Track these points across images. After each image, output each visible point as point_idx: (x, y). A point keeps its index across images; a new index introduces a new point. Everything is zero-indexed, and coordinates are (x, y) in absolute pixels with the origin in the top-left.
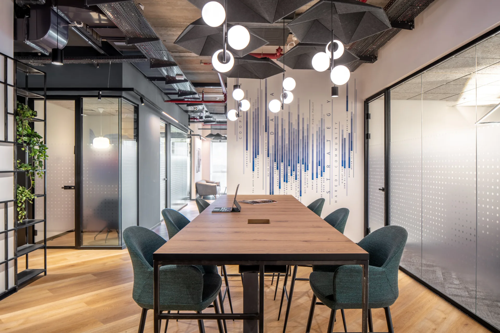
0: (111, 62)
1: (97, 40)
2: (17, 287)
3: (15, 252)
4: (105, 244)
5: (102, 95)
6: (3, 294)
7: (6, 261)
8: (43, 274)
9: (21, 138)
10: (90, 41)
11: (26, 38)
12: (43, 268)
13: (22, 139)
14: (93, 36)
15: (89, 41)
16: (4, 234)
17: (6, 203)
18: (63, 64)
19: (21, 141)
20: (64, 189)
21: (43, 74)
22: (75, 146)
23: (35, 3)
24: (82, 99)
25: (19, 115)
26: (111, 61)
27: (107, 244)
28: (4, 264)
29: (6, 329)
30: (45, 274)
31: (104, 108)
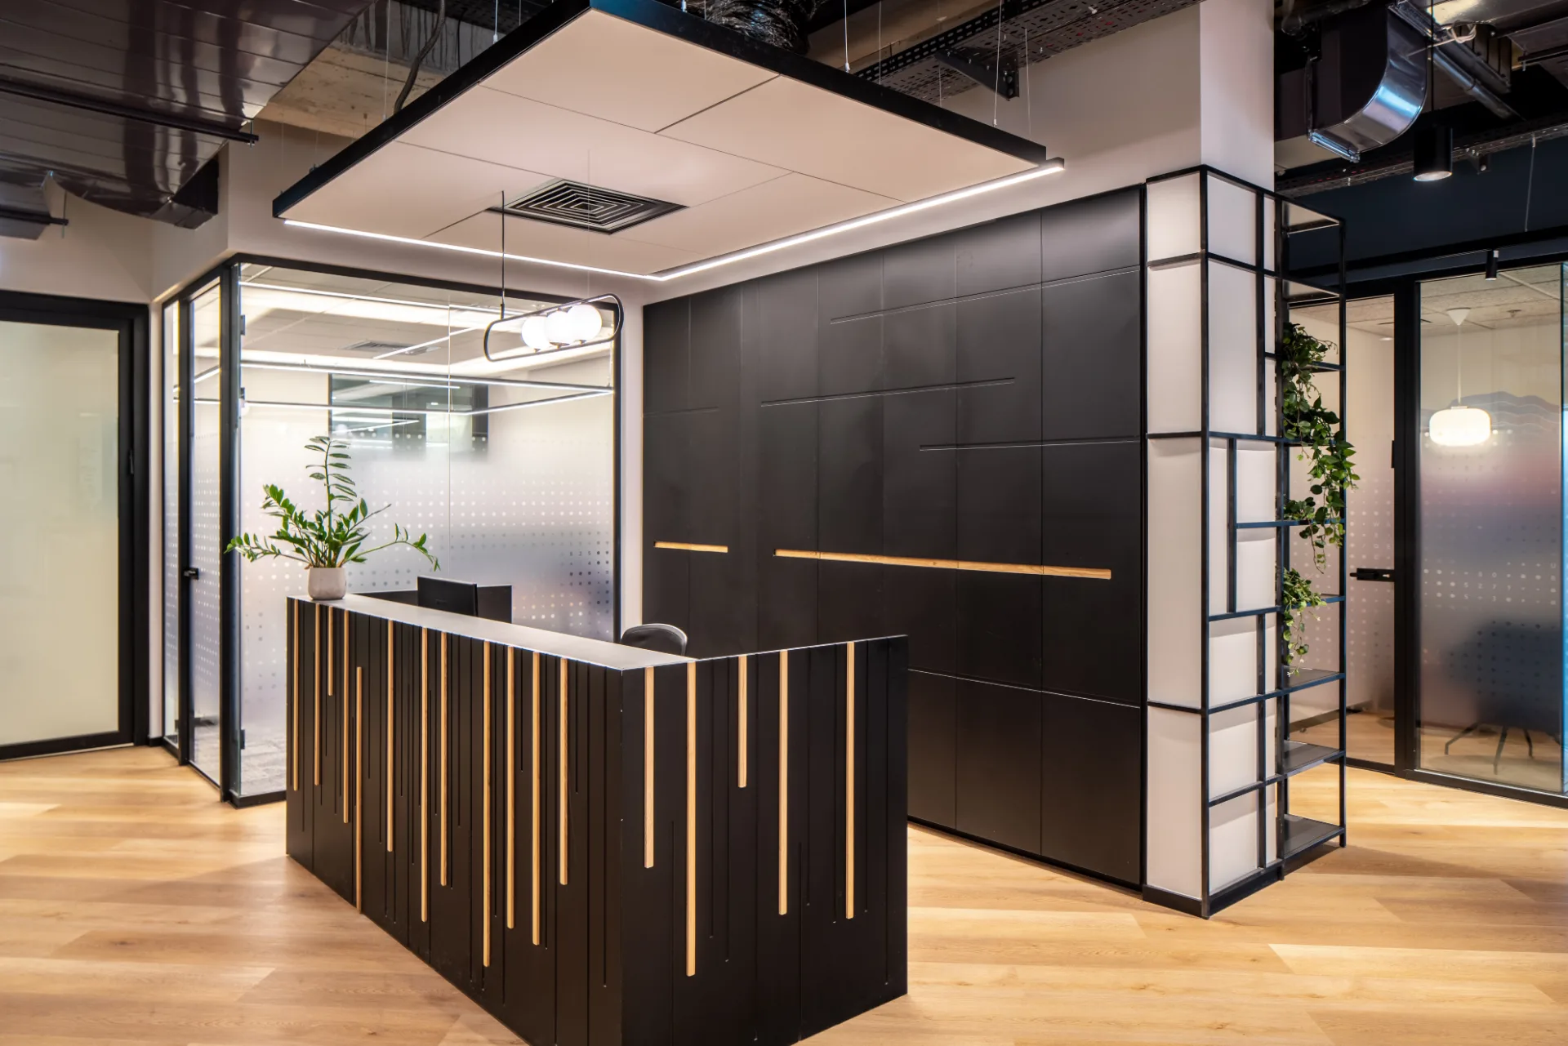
0: (1537, 140)
1: (1499, 72)
2: (1283, 866)
3: (1279, 761)
4: (1491, 776)
5: (1500, 260)
6: (1254, 878)
7: (1261, 782)
8: (1336, 840)
9: (1294, 424)
10: (1479, 86)
11: (1311, 126)
12: (1336, 821)
13: (1298, 428)
14: (1490, 62)
15: (1475, 84)
16: (1254, 706)
17: (1260, 615)
18: (1450, 174)
19: (1295, 435)
20: (1359, 579)
21: (1337, 223)
22: (1393, 442)
23: (1340, 11)
24: (1419, 284)
25: (1289, 356)
26: (1536, 135)
27: (1500, 777)
28: (1254, 794)
29: (1313, 996)
30: (1342, 843)
31: (1469, 308)
